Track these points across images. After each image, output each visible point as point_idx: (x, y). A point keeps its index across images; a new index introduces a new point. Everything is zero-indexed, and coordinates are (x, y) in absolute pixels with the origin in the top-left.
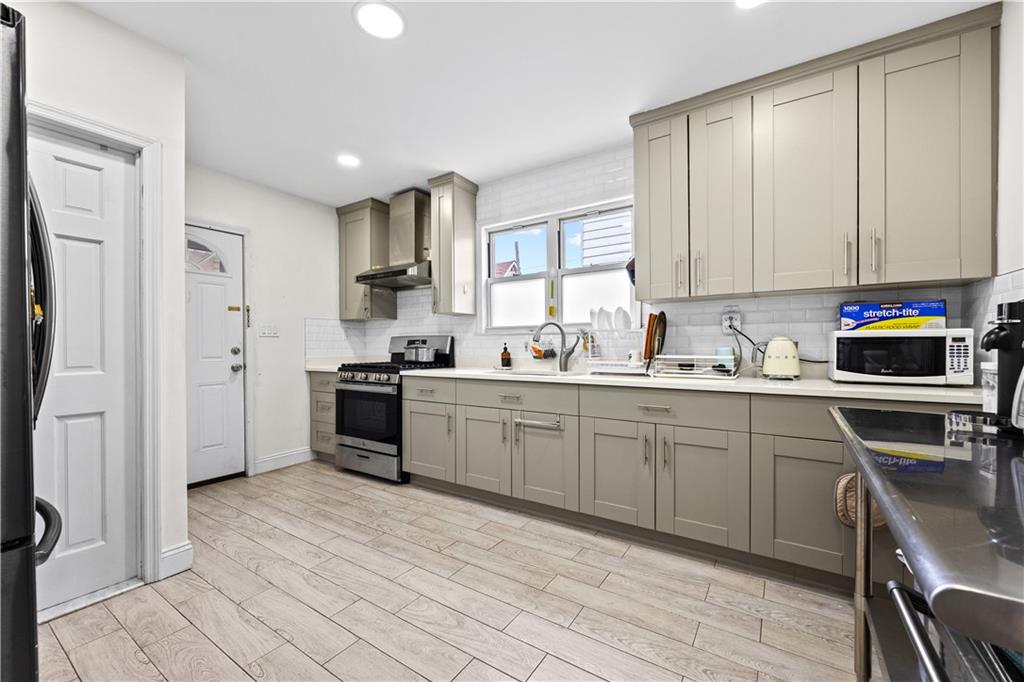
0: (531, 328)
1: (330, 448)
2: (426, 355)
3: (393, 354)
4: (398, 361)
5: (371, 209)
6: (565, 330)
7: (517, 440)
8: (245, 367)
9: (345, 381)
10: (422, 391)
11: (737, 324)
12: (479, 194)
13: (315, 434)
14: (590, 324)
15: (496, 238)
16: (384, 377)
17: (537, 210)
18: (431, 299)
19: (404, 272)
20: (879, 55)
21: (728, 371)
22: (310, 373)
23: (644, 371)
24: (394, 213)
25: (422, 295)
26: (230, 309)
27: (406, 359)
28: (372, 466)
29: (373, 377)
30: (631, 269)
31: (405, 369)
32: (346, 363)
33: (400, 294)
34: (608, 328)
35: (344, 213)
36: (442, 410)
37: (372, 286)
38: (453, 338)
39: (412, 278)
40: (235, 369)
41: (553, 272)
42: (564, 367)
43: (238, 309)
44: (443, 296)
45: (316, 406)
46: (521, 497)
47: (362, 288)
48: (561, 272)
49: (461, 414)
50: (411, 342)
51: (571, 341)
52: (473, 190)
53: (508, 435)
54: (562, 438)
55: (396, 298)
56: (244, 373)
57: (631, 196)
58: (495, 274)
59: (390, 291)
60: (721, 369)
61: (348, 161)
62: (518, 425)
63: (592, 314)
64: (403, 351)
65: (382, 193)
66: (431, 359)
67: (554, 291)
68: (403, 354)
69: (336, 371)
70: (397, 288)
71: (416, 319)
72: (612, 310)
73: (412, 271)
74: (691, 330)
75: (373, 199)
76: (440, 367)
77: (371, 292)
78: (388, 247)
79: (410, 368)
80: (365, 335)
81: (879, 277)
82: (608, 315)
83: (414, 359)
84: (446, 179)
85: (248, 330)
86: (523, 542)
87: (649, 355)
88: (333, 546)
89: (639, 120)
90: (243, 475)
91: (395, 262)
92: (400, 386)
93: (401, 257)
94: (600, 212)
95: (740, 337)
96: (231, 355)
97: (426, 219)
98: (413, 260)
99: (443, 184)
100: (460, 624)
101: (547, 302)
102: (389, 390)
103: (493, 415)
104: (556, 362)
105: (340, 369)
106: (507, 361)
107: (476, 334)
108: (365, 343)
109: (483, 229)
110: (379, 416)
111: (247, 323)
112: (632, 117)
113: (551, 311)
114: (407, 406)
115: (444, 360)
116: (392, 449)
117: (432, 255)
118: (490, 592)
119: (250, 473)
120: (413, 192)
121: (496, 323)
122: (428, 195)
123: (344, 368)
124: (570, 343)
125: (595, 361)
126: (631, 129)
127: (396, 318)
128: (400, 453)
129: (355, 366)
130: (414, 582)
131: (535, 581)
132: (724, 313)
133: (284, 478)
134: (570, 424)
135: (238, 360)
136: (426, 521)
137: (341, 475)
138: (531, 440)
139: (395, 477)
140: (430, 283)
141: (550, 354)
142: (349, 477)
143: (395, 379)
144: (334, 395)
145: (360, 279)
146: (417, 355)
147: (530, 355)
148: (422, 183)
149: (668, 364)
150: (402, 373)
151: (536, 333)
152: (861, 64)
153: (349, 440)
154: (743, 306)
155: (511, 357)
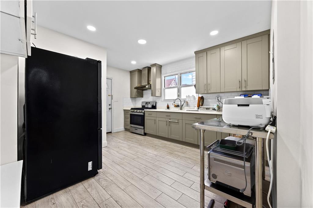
0: (174, 100)
1: (128, 127)
2: (150, 106)
3: (142, 106)
4: (144, 107)
5: (138, 72)
6: (181, 100)
7: (169, 125)
8: (111, 108)
9: (132, 112)
10: (149, 114)
11: (219, 99)
12: (162, 68)
13: (125, 124)
14: (186, 99)
15: (166, 78)
16: (141, 111)
17: (175, 72)
18: (151, 93)
19: (145, 87)
20: (246, 40)
21: (215, 110)
22: (124, 110)
23: (197, 110)
24: (143, 72)
25: (149, 92)
26: (109, 96)
27: (145, 107)
28: (138, 131)
29: (138, 111)
30: (195, 86)
31: (145, 109)
32: (132, 108)
33: (144, 91)
34: (190, 100)
35: (132, 72)
36: (153, 118)
37: (138, 90)
38: (156, 102)
39: (147, 88)
40: (110, 109)
41: (179, 86)
42: (181, 109)
43: (110, 96)
44: (154, 92)
45: (125, 118)
46: (170, 138)
47: (136, 90)
48: (181, 86)
49: (157, 119)
50: (146, 103)
51: (183, 103)
52: (160, 67)
53: (167, 124)
54: (179, 124)
55: (143, 92)
56: (111, 110)
57: (195, 69)
58: (166, 87)
59: (142, 91)
60: (214, 109)
61: (134, 62)
62: (170, 122)
63: (186, 96)
64: (145, 105)
65: (140, 68)
66: (151, 107)
67: (179, 91)
68: (145, 106)
69: (130, 109)
70: (143, 90)
71: (148, 97)
72: (191, 95)
73: (147, 87)
74: (209, 100)
75: (138, 69)
76: (153, 109)
77: (138, 91)
78: (141, 80)
79: (146, 109)
80: (136, 101)
81: (246, 89)
82: (190, 97)
83: (147, 107)
84: (155, 65)
85: (112, 100)
86: (170, 146)
87: (199, 106)
88: (132, 145)
89: (196, 53)
90: (111, 132)
91: (143, 84)
92: (144, 113)
93: (144, 83)
94: (190, 72)
95: (219, 102)
96: (109, 106)
97: (150, 74)
98: (147, 84)
99: (154, 66)
100: (156, 157)
101: (177, 94)
102: (142, 114)
103: (164, 119)
104: (179, 108)
105: (131, 109)
106: (168, 108)
107: (161, 101)
108: (136, 103)
109: (163, 76)
110: (139, 120)
111: (112, 99)
112: (195, 52)
113: (178, 96)
114: (146, 118)
115: (154, 107)
116: (142, 127)
117: (151, 83)
118: (162, 153)
119: (112, 132)
120: (147, 68)
121: (166, 98)
122: (151, 68)
123: (132, 109)
124: (182, 103)
125: (187, 108)
126: (195, 55)
127: (143, 97)
128: (144, 129)
129: (134, 108)
130: (148, 151)
131: (171, 152)
132: (217, 96)
133: (120, 134)
134: (180, 121)
135: (110, 107)
136: (150, 142)
137: (131, 133)
138: (173, 125)
139: (143, 134)
140: (151, 89)
141: (178, 106)
142: (133, 134)
143: (143, 111)
144: (130, 115)
145: (135, 88)
146: (148, 106)
147: (173, 106)
148: (149, 66)
149: (204, 108)
150: (145, 110)
151: (174, 101)
152: (242, 42)
153: (133, 125)
154: (221, 95)
155: (169, 106)
